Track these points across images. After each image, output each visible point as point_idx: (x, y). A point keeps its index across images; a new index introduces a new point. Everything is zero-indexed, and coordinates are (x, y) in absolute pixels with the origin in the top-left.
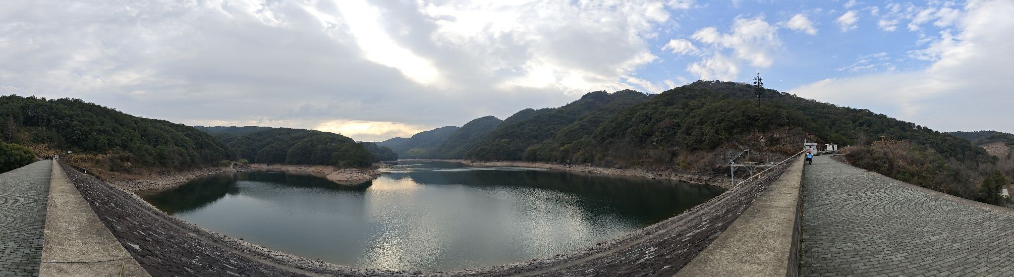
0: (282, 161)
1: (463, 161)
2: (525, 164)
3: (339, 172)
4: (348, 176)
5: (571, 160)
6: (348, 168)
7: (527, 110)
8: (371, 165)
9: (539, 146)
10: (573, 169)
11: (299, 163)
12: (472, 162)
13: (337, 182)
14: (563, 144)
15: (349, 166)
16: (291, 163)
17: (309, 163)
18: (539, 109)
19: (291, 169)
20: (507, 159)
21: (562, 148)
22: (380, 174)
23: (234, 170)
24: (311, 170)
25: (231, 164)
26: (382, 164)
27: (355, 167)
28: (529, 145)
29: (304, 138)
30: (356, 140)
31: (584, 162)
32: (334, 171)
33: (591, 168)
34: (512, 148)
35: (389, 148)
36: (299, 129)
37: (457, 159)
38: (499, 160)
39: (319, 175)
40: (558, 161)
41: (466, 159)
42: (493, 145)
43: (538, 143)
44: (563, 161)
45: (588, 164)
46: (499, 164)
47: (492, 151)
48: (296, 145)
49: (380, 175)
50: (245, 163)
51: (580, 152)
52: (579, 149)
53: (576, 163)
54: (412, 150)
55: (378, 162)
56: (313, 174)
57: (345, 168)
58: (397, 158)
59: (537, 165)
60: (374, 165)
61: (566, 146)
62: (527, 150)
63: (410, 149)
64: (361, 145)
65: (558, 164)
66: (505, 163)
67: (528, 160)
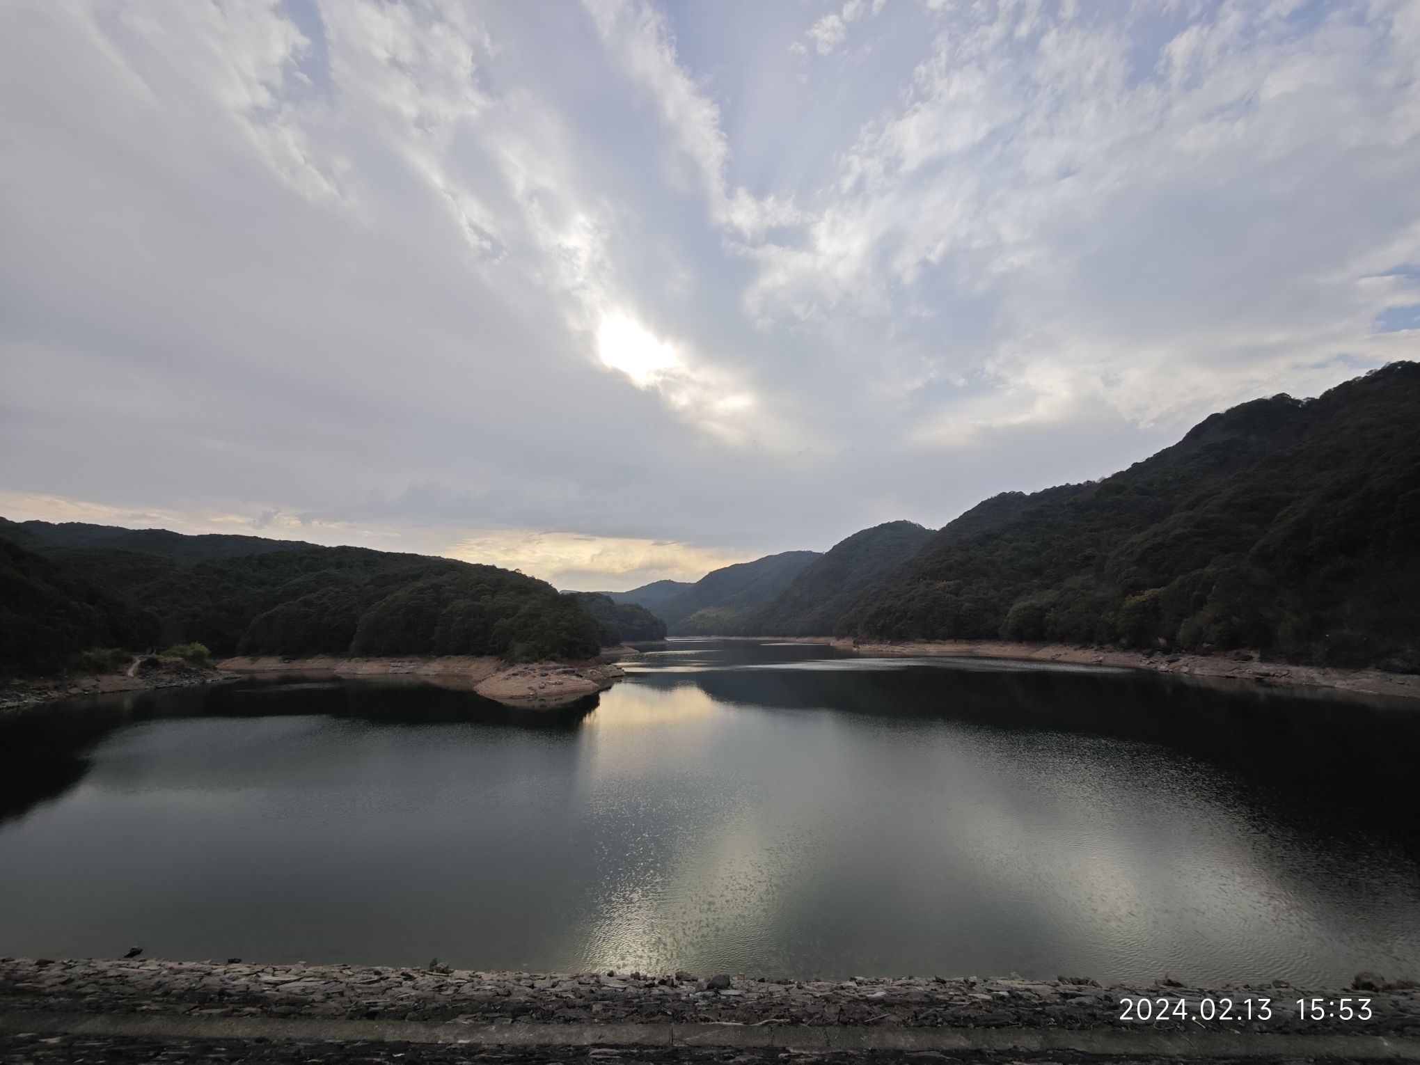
0: (340, 649)
1: (833, 642)
2: (1011, 650)
3: (511, 671)
4: (536, 682)
5: (1171, 640)
6: (535, 661)
7: (1003, 496)
8: (596, 653)
9: (1049, 596)
10: (1186, 669)
11: (395, 651)
12: (856, 643)
13: (504, 702)
14: (1135, 588)
15: (538, 654)
16: (368, 652)
17: (427, 651)
18: (1039, 489)
19: (369, 669)
20: (956, 635)
21: (1133, 600)
22: (622, 676)
23: (143, 685)
24: (431, 670)
25: (129, 661)
26: (628, 649)
27: (553, 659)
28: (1017, 594)
29: (415, 578)
30: (560, 587)
31: (1230, 643)
32: (498, 670)
33: (1265, 668)
34: (967, 605)
35: (644, 607)
36: (403, 555)
37: (819, 635)
38: (931, 638)
39: (454, 684)
40: (1123, 641)
41: (840, 636)
42: (912, 599)
43: (1047, 587)
44: (1139, 641)
45: (1245, 652)
46: (932, 649)
47: (909, 614)
48: (389, 598)
49: (620, 677)
50: (197, 658)
51: (1207, 613)
52: (1200, 603)
53: (1195, 646)
54: (700, 613)
55: (615, 643)
56: (437, 682)
57: (527, 662)
58: (663, 635)
59: (1047, 652)
60: (605, 652)
61: (1149, 593)
62: (1012, 609)
63: (696, 611)
64: (572, 599)
65: (1125, 649)
66: (950, 648)
67: (1018, 636)
